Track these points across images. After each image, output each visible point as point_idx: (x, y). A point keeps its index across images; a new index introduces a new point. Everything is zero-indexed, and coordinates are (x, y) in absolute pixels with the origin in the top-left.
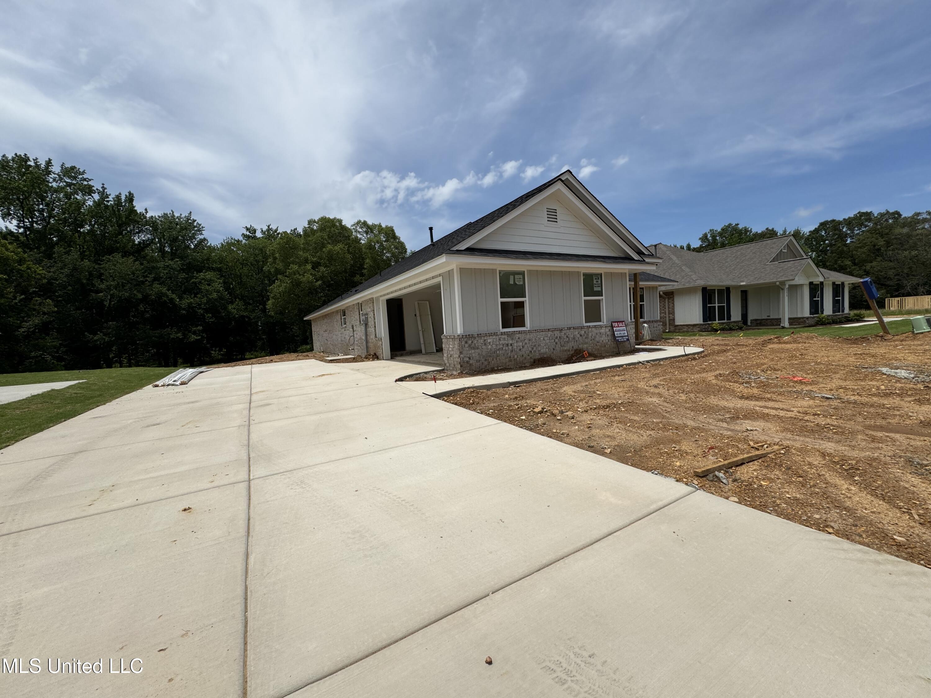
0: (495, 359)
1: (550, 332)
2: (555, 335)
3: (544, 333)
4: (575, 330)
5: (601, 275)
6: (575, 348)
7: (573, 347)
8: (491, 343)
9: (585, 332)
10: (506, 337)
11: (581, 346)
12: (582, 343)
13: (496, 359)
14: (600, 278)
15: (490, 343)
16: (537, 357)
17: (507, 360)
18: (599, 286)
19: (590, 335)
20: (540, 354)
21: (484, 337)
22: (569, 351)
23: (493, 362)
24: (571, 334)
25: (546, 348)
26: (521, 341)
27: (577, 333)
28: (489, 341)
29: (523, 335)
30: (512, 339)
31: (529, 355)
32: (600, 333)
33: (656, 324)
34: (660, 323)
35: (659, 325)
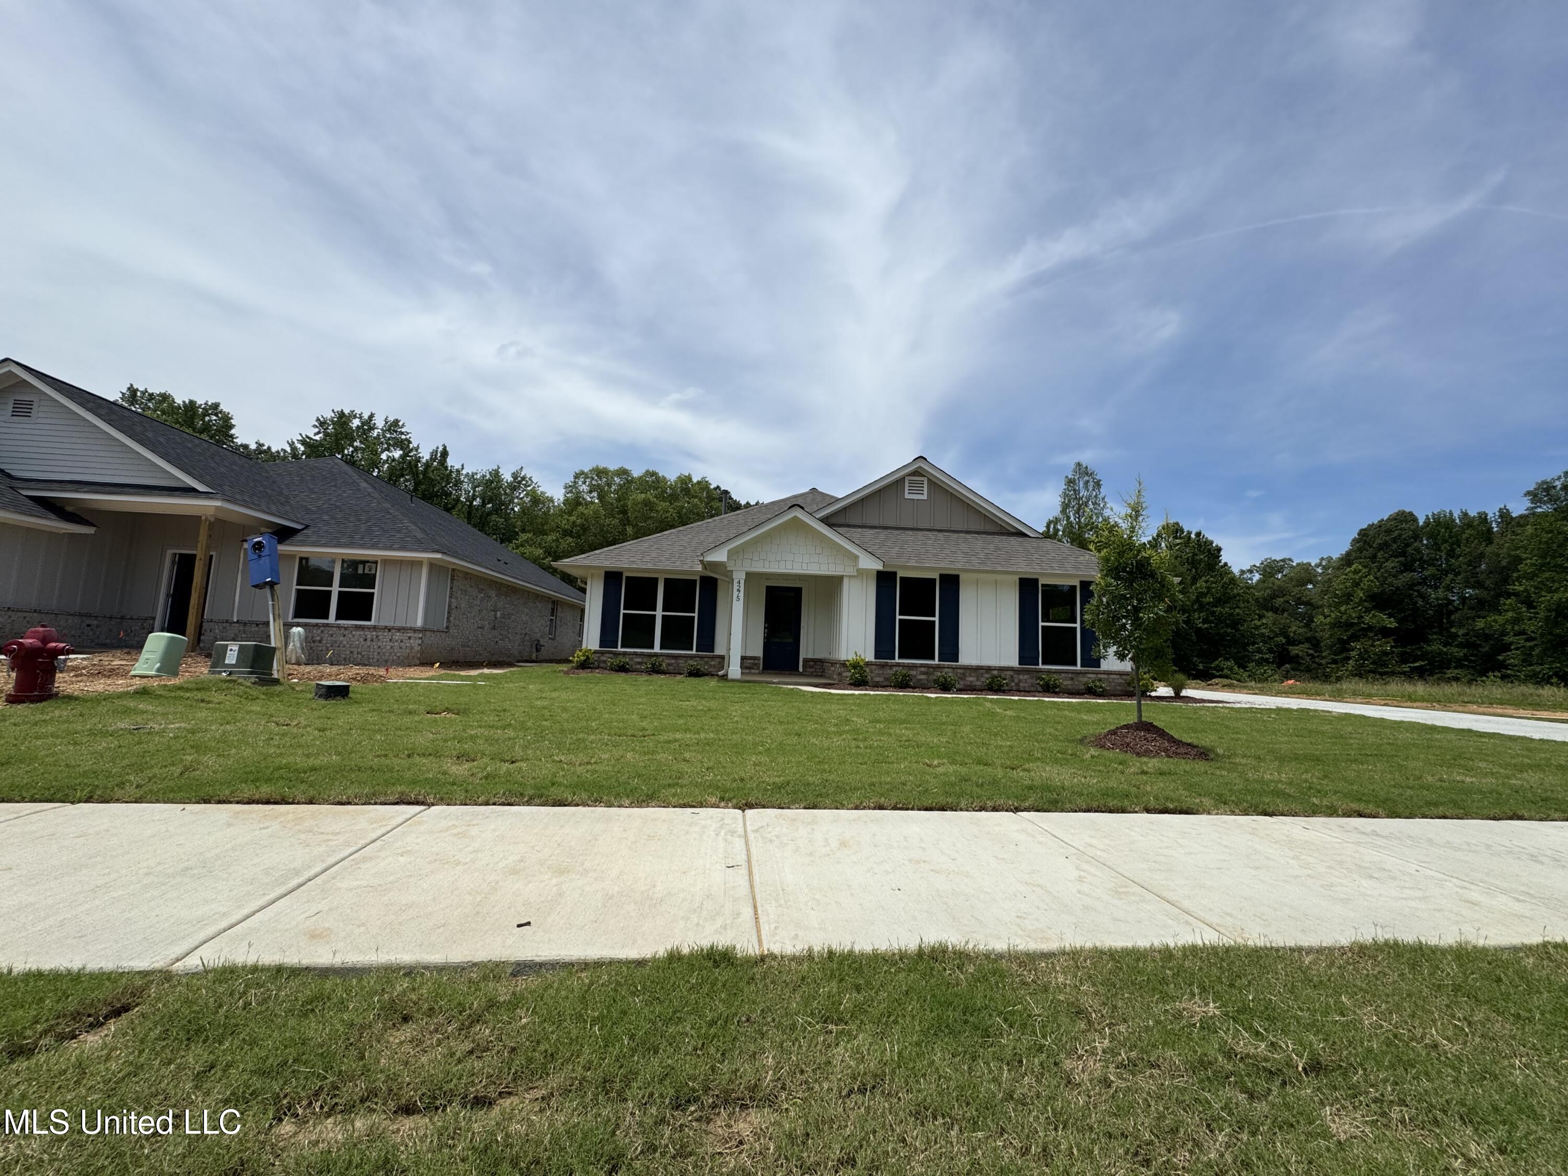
33: (398, 635)
34: (416, 635)
35: (410, 638)
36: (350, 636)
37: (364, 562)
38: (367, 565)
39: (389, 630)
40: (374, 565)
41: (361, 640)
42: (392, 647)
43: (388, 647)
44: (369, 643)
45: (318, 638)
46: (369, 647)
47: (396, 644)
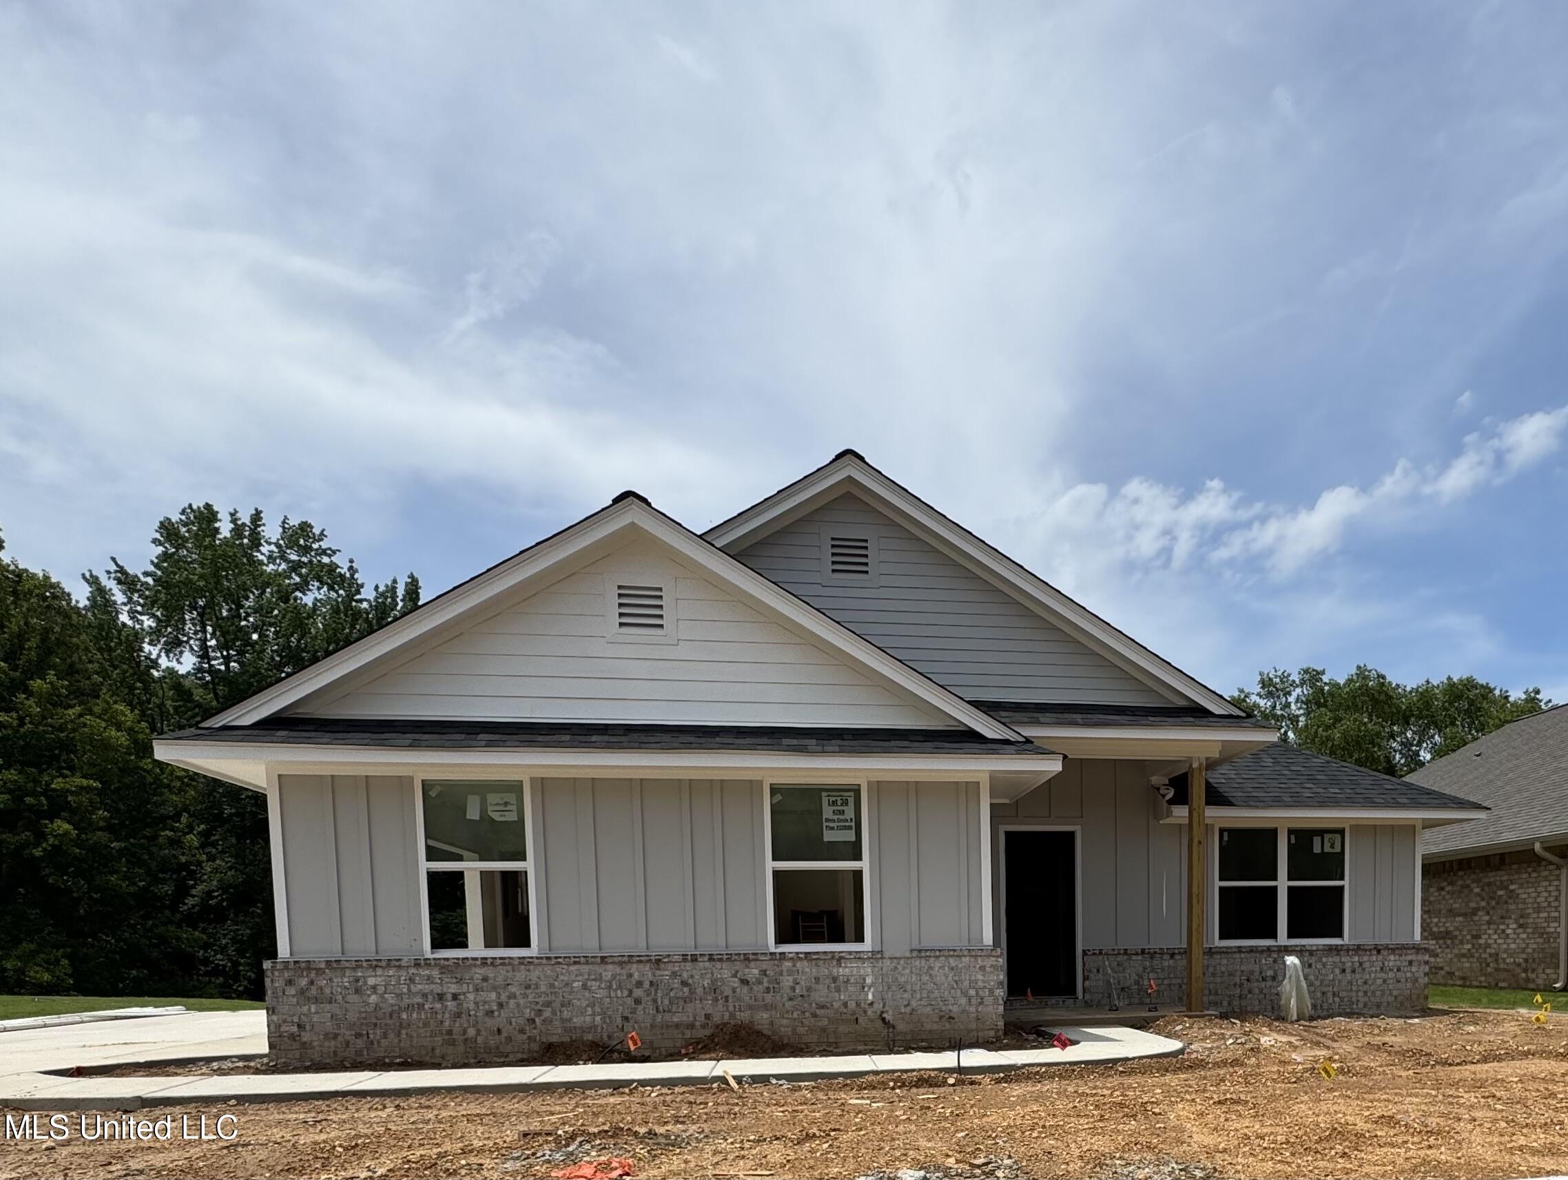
0: (392, 1036)
1: (610, 967)
2: (631, 975)
3: (585, 969)
4: (718, 965)
5: (856, 791)
6: (717, 1019)
7: (707, 1016)
8: (381, 990)
9: (764, 973)
10: (435, 973)
11: (744, 1016)
12: (750, 1007)
13: (399, 1034)
14: (851, 801)
15: (374, 988)
16: (554, 1039)
17: (439, 1039)
18: (850, 828)
19: (787, 981)
20: (565, 1030)
21: (354, 969)
22: (691, 1026)
23: (384, 1042)
24: (700, 976)
25: (594, 1014)
26: (494, 988)
27: (726, 974)
28: (371, 981)
29: (502, 971)
30: (460, 981)
31: (522, 1031)
32: (835, 980)
33: (1392, 960)
34: (1420, 957)
35: (1411, 963)
36: (1319, 966)
37: (1321, 833)
38: (1327, 837)
39: (1379, 951)
40: (1338, 837)
41: (1337, 971)
42: (1385, 981)
43: (1379, 982)
44: (1349, 976)
45: (1270, 973)
46: (1350, 983)
47: (1391, 975)
